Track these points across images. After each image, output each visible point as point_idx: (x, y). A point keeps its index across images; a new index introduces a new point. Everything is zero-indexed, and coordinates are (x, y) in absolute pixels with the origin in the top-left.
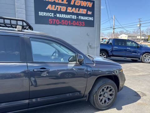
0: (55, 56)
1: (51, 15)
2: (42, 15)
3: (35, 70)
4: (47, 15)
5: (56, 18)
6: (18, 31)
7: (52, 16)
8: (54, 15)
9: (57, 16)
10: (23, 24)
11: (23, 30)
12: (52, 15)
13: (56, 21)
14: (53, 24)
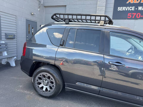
0: (130, 52)
1: (131, 8)
2: (121, 10)
3: (110, 63)
4: (126, 10)
5: (137, 11)
6: (101, 26)
7: (133, 10)
8: (135, 9)
9: (139, 10)
10: (105, 19)
11: (104, 25)
12: (133, 8)
13: (136, 15)
14: (131, 19)
